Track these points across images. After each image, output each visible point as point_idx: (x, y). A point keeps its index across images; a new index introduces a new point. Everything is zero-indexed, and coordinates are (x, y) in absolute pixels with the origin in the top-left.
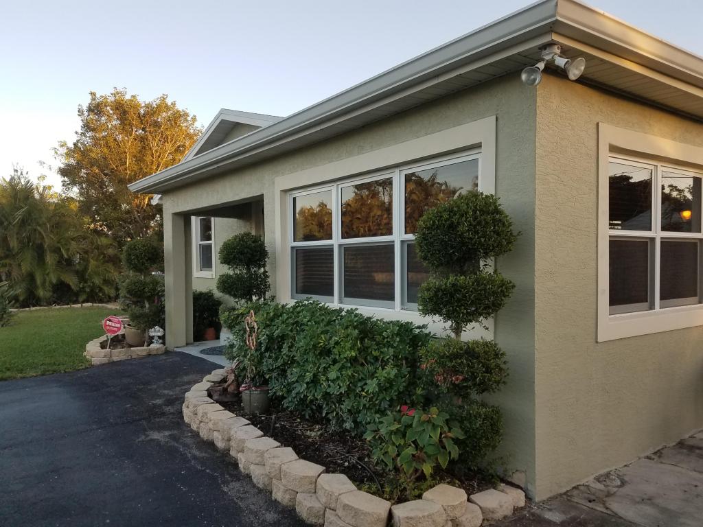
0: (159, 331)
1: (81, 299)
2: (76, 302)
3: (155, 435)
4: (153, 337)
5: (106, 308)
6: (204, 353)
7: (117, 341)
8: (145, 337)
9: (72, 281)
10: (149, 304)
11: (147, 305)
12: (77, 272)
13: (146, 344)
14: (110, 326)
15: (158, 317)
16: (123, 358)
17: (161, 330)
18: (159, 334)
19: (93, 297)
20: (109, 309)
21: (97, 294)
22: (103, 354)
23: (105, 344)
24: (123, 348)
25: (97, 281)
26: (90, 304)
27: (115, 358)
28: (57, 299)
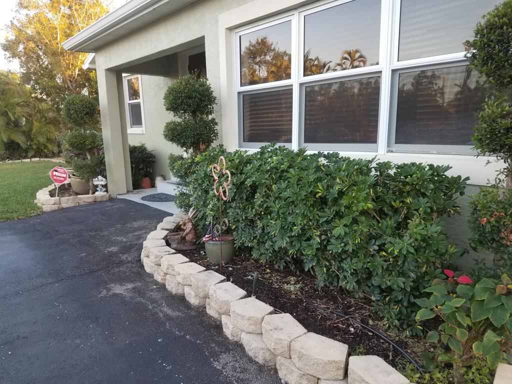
0: (102, 180)
1: (30, 155)
2: (26, 157)
3: (118, 289)
4: (97, 186)
5: (51, 162)
6: (146, 200)
7: (65, 190)
8: (89, 185)
9: (20, 140)
10: (91, 156)
11: (89, 157)
12: (24, 133)
13: (90, 192)
14: (57, 176)
15: (99, 168)
16: (72, 205)
17: (104, 179)
18: (103, 183)
19: (40, 152)
20: (54, 163)
21: (42, 151)
22: (52, 202)
23: (53, 192)
24: (70, 196)
25: (42, 140)
26: (37, 159)
27: (64, 205)
28: (9, 155)
